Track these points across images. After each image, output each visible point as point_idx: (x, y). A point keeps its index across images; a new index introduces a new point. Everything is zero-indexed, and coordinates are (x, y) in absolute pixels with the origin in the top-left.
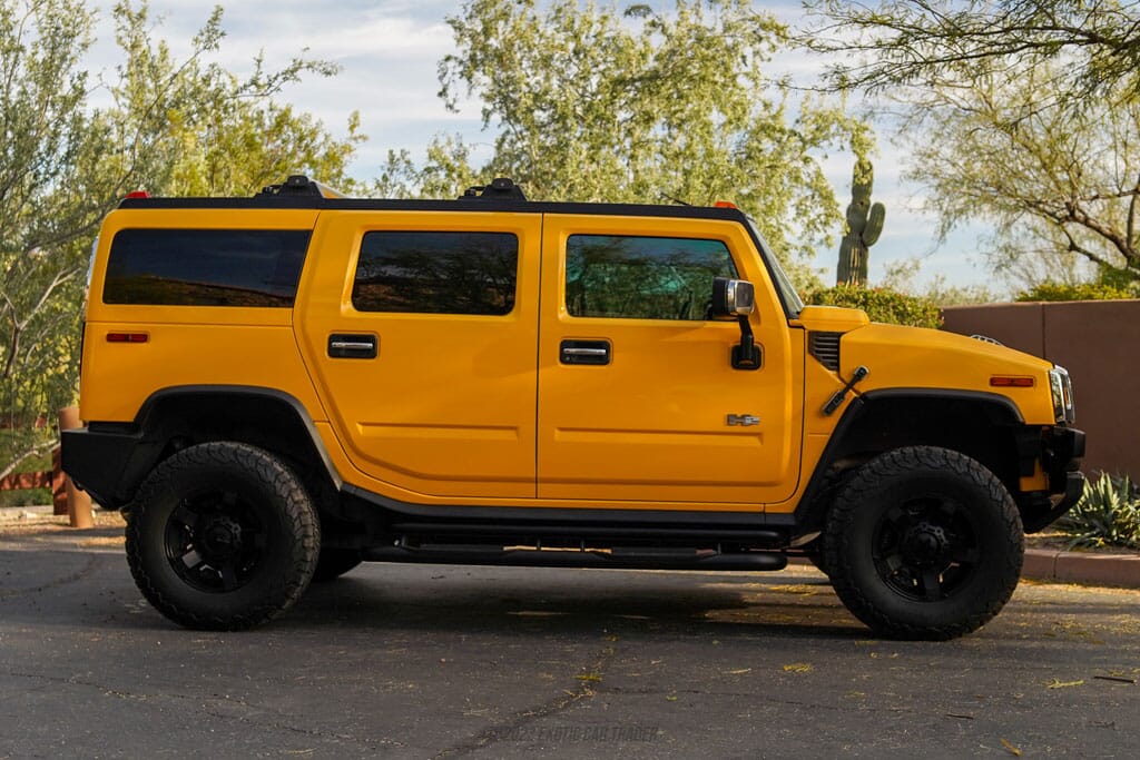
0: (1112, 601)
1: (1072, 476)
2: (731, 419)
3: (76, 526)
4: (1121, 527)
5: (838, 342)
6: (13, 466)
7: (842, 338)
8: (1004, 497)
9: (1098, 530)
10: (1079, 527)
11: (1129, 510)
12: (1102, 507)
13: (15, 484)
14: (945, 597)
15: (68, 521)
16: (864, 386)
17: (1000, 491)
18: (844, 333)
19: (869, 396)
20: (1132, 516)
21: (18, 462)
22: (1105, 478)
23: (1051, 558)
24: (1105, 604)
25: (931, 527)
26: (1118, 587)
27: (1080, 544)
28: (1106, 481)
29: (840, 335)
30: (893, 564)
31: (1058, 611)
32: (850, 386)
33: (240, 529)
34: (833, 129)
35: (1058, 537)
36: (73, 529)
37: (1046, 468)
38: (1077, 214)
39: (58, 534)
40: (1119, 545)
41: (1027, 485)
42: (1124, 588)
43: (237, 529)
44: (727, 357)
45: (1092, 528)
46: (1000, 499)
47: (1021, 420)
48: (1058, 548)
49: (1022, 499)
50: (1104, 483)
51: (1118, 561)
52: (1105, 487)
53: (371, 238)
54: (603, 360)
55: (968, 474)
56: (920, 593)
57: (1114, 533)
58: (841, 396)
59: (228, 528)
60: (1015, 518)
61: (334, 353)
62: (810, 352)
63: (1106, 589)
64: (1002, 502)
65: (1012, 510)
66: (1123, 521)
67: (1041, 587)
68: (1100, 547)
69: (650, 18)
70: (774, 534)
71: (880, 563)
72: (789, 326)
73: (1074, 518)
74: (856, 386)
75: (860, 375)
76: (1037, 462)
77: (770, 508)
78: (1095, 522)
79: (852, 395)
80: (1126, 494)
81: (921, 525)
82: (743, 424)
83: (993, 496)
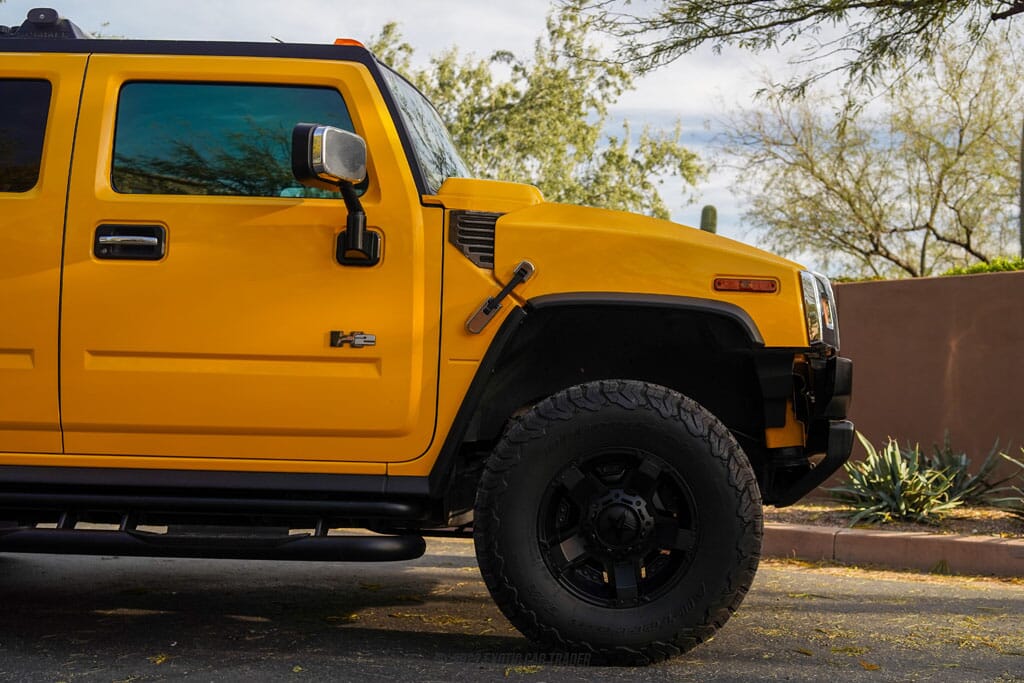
0: (896, 592)
1: (836, 425)
2: (335, 339)
4: (909, 499)
5: (493, 227)
7: (500, 222)
8: (731, 453)
9: (885, 504)
10: (864, 500)
11: (919, 481)
12: (889, 477)
14: (645, 602)
16: (529, 291)
17: (726, 443)
18: (502, 214)
19: (534, 304)
20: (922, 487)
22: (893, 444)
23: (830, 535)
24: (889, 598)
25: (628, 498)
26: (905, 570)
27: (864, 519)
28: (894, 449)
29: (495, 217)
30: (570, 550)
31: (824, 609)
32: (508, 290)
34: (667, 157)
35: (842, 511)
37: (800, 415)
38: (880, 249)
40: (908, 520)
41: (775, 439)
42: (913, 573)
44: (329, 246)
45: (879, 501)
46: (726, 455)
47: (758, 340)
48: (839, 524)
49: (761, 456)
50: (892, 450)
51: (906, 540)
52: (893, 454)
54: (153, 253)
55: (677, 418)
56: (607, 595)
57: (903, 507)
58: (492, 305)
60: (748, 483)
62: (450, 241)
63: (891, 574)
64: (729, 460)
65: (743, 471)
66: (913, 493)
67: (815, 571)
68: (887, 522)
69: (513, 63)
70: (402, 507)
71: (550, 551)
72: (423, 204)
73: (859, 490)
74: (518, 290)
75: (522, 274)
76: (789, 407)
77: (395, 470)
78: (882, 494)
79: (510, 303)
80: (916, 464)
81: (612, 495)
82: (353, 346)
83: (716, 451)
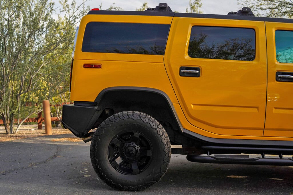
3: (47, 134)
6: (29, 116)
13: (28, 121)
15: (45, 132)
21: (30, 115)
33: (139, 148)
36: (47, 135)
39: (43, 137)
43: (138, 148)
53: (195, 27)
59: (134, 147)
61: (182, 74)
